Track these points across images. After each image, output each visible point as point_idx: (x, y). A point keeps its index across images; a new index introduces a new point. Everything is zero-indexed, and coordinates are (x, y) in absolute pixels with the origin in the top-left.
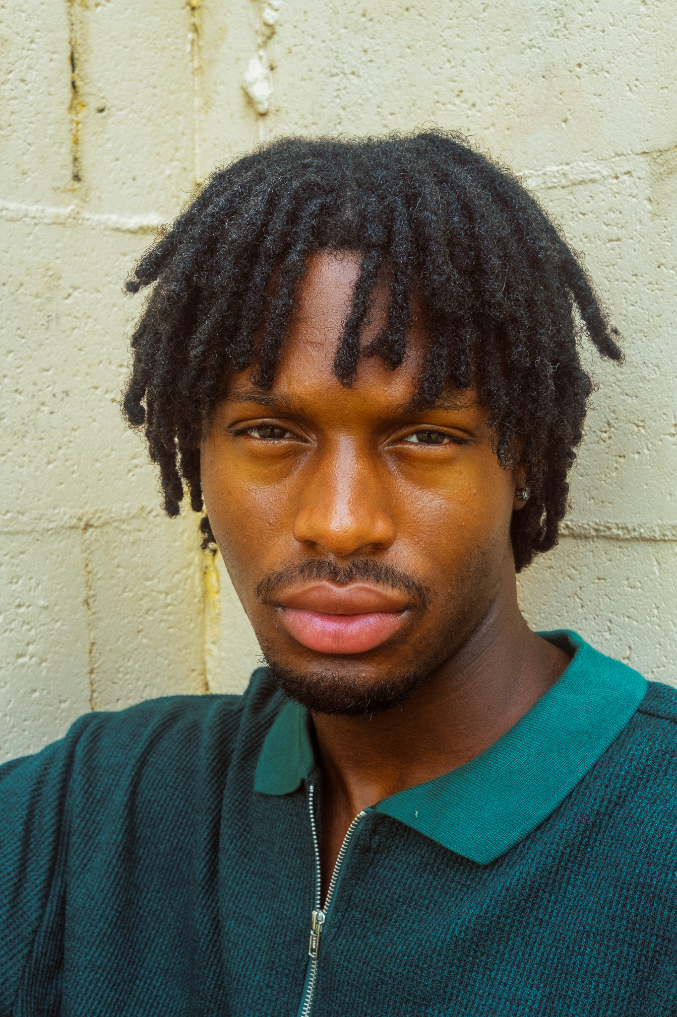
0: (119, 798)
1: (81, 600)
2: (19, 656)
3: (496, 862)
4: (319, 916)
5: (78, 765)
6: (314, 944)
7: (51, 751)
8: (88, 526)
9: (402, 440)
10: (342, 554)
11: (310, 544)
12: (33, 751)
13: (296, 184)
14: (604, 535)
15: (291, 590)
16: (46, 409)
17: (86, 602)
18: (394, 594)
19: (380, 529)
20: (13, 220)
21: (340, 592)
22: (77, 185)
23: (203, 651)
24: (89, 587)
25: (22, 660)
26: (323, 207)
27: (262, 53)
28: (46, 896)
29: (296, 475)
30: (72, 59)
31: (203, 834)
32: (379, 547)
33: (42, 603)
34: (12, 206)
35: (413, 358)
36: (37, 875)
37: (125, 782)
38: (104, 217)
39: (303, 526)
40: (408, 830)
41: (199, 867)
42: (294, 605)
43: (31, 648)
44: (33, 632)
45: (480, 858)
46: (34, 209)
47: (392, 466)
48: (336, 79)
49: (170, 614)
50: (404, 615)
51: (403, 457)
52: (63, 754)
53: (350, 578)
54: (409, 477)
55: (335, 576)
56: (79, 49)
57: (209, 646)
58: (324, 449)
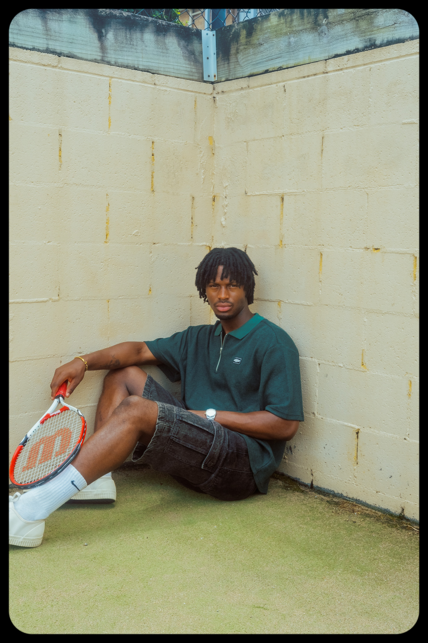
0: (196, 336)
1: (189, 309)
2: (179, 317)
3: (242, 339)
4: (221, 348)
5: (189, 332)
6: (221, 352)
7: (185, 331)
8: (191, 296)
9: (230, 286)
10: (223, 300)
11: (220, 299)
12: (181, 331)
13: (216, 257)
14: (268, 300)
15: (217, 304)
16: (185, 277)
17: (190, 309)
18: (229, 304)
19: (227, 297)
20: (182, 246)
21: (223, 304)
22: (192, 239)
23: (210, 320)
24: (191, 307)
25: (180, 318)
26: (219, 260)
27: (224, 216)
28: (184, 349)
29: (218, 291)
30: (192, 218)
31: (207, 341)
32: (228, 299)
33: (183, 309)
34: (181, 244)
35: (229, 277)
36: (183, 347)
37: (196, 334)
38: (196, 244)
39: (219, 297)
40: (232, 336)
41: (206, 346)
42: (218, 306)
43: (181, 316)
44: (182, 314)
45: (240, 339)
46: (185, 244)
47: (229, 289)
48: (235, 224)
49: (204, 313)
50: (231, 307)
51: (230, 288)
52: (187, 332)
53: (224, 302)
54: (231, 291)
55: (223, 302)
56: (193, 216)
57: (211, 319)
58: (221, 288)
